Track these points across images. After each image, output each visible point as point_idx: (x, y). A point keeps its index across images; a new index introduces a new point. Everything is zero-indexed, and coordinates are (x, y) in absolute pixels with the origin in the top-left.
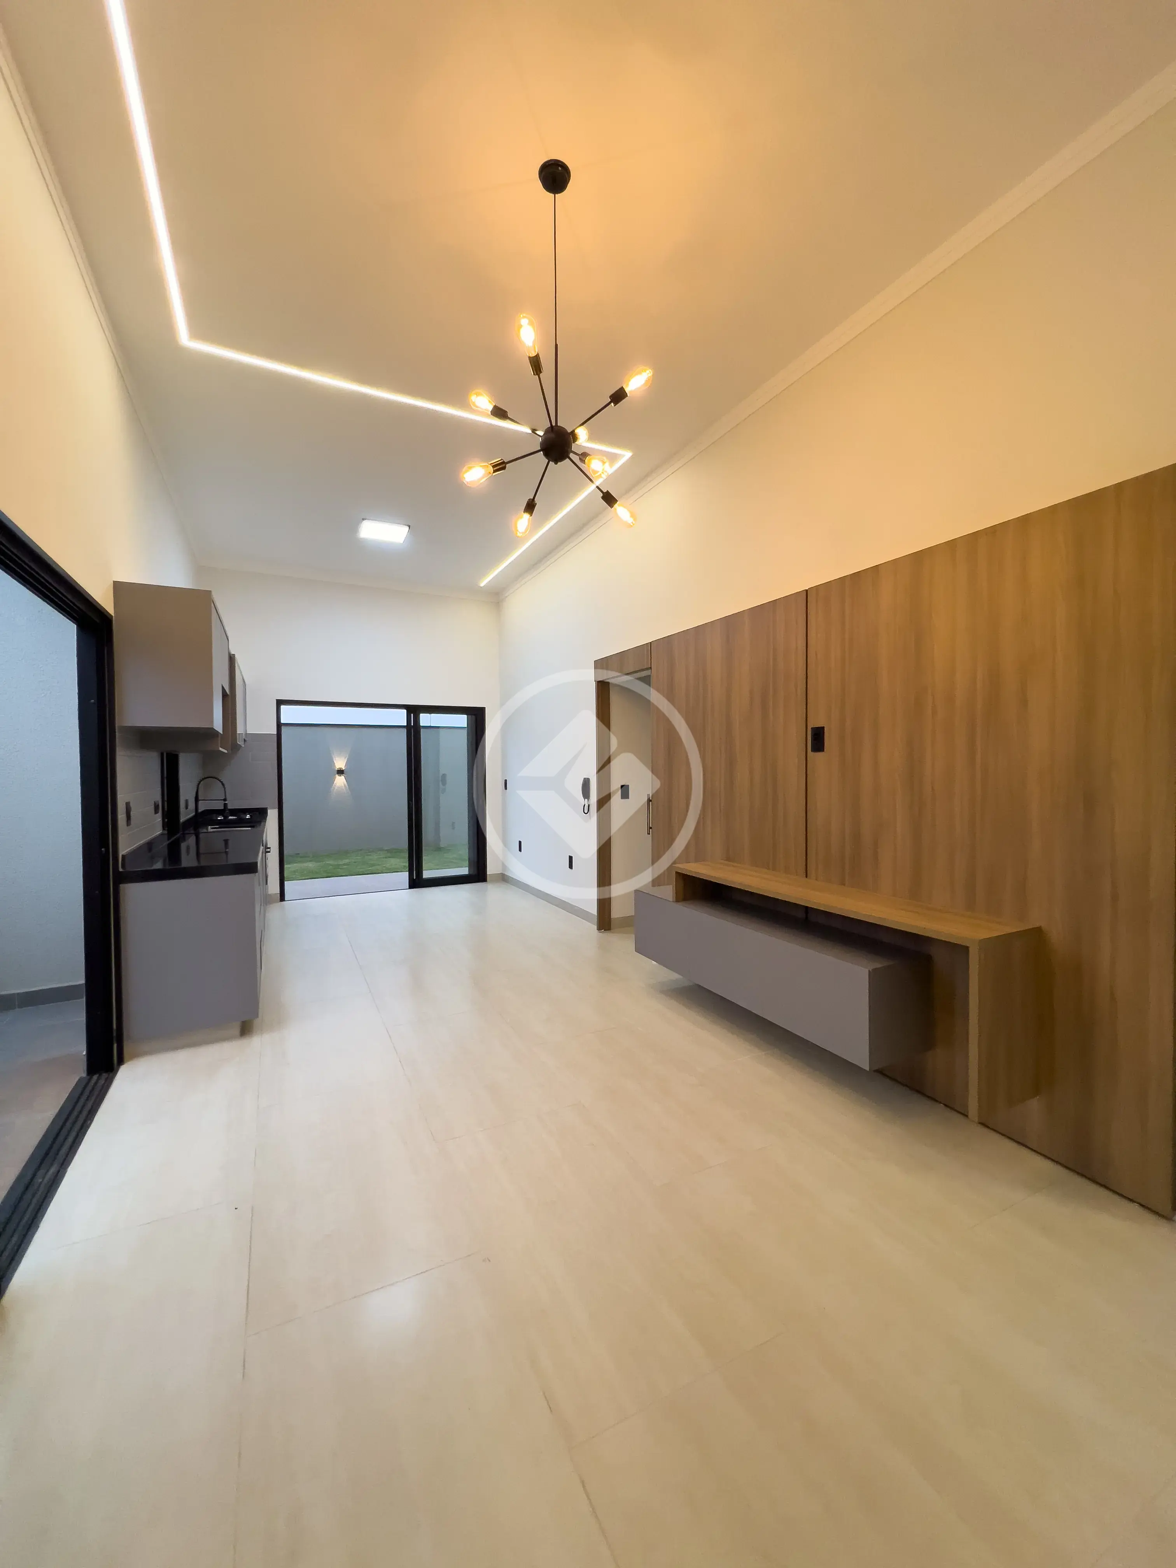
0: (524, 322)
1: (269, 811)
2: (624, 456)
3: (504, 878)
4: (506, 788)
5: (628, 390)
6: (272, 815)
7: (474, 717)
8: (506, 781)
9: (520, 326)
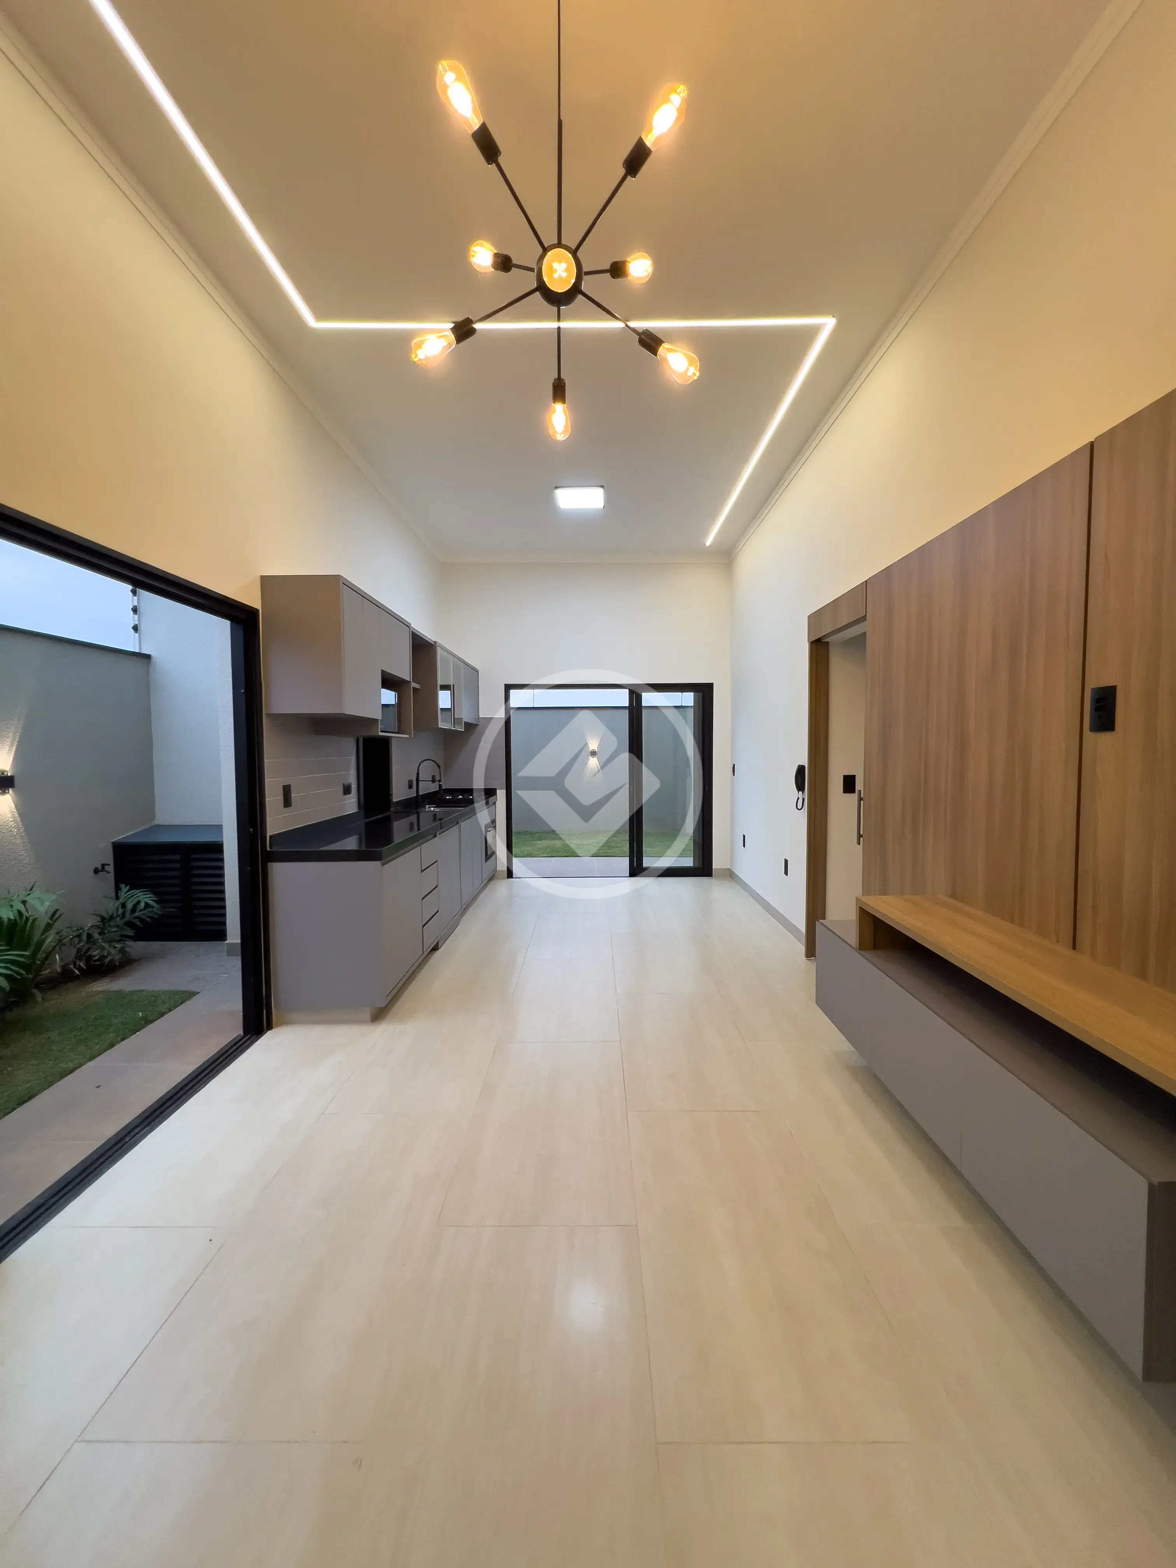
0: (449, 77)
1: (498, 791)
2: (824, 325)
3: (730, 875)
4: (734, 775)
5: (649, 141)
6: (501, 794)
7: (701, 694)
8: (734, 765)
9: (445, 87)
